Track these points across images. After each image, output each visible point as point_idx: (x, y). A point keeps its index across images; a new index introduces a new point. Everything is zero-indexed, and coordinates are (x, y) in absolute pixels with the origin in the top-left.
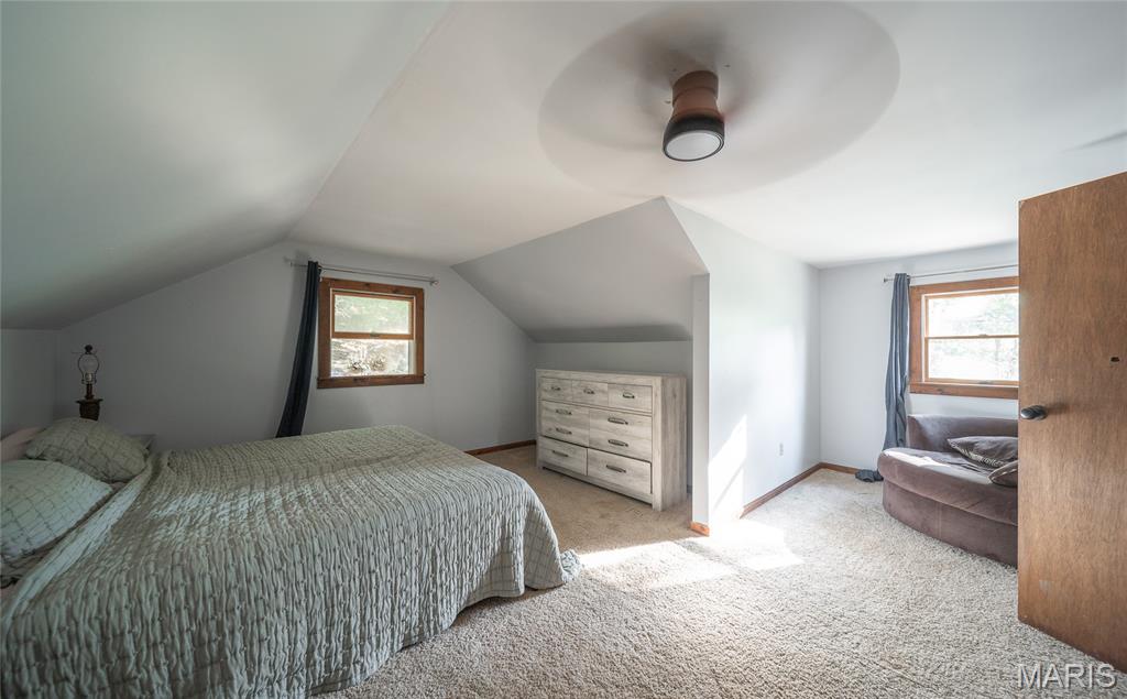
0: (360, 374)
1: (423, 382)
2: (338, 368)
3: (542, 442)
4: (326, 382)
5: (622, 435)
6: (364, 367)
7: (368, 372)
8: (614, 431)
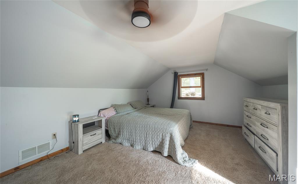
0: (188, 97)
1: (204, 100)
2: (183, 95)
3: (244, 128)
4: (180, 98)
5: (266, 134)
6: (189, 95)
7: (190, 96)
8: (264, 130)
